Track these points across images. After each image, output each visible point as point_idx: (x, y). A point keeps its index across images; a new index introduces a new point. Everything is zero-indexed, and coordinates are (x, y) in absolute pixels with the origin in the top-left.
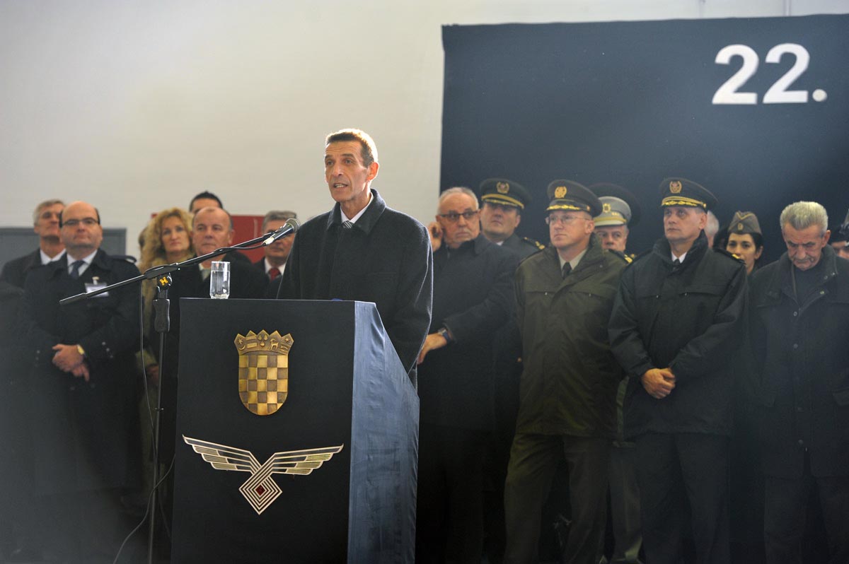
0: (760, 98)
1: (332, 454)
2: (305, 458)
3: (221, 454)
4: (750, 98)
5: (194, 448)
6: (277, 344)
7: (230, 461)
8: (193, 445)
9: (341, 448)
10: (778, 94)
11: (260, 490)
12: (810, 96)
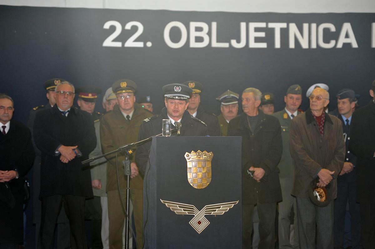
0: (123, 44)
1: (233, 205)
2: (220, 207)
3: (180, 207)
4: (119, 44)
5: (167, 205)
6: (206, 157)
7: (184, 210)
8: (166, 204)
9: (237, 202)
10: (130, 43)
11: (199, 223)
12: (145, 44)
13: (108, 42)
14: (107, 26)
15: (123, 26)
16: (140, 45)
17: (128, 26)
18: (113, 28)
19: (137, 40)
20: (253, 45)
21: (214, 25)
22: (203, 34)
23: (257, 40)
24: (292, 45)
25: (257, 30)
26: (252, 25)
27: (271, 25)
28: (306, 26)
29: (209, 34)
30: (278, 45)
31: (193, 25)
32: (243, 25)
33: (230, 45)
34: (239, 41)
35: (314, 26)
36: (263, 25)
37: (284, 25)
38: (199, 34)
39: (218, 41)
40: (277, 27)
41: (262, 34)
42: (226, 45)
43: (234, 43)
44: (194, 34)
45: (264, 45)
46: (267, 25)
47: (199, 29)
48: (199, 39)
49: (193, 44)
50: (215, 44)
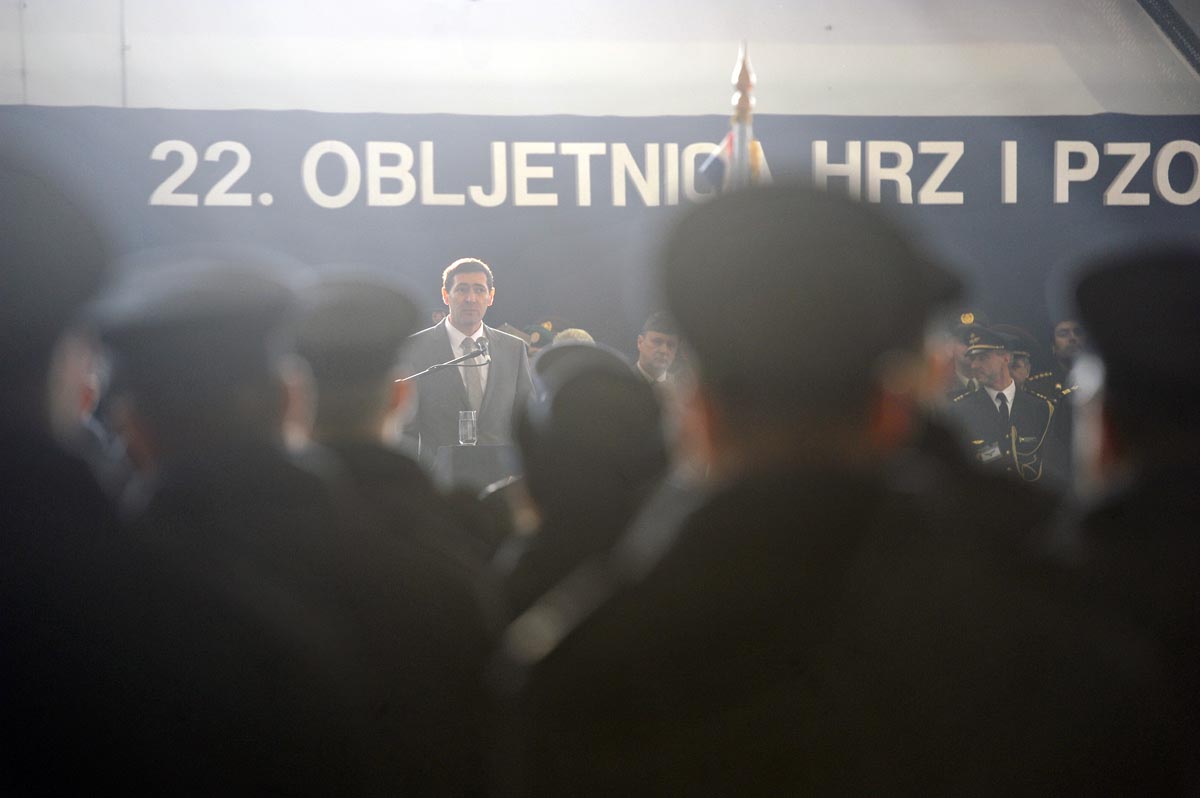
0: (201, 199)
4: (190, 200)
10: (219, 195)
12: (255, 199)
13: (165, 195)
14: (160, 152)
15: (201, 153)
16: (244, 200)
17: (213, 153)
18: (175, 159)
19: (235, 189)
20: (524, 198)
21: (428, 148)
22: (402, 172)
23: (535, 185)
24: (620, 198)
25: (533, 160)
26: (522, 149)
27: (567, 148)
28: (652, 150)
29: (416, 171)
30: (584, 198)
31: (375, 149)
32: (499, 149)
33: (469, 200)
34: (488, 190)
35: (672, 149)
36: (548, 148)
37: (600, 148)
38: (390, 172)
39: (439, 189)
40: (584, 152)
41: (547, 172)
42: (457, 200)
43: (476, 193)
44: (377, 172)
45: (550, 199)
46: (557, 148)
47: (390, 160)
48: (391, 186)
49: (377, 198)
50: (430, 198)
